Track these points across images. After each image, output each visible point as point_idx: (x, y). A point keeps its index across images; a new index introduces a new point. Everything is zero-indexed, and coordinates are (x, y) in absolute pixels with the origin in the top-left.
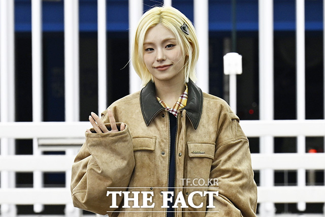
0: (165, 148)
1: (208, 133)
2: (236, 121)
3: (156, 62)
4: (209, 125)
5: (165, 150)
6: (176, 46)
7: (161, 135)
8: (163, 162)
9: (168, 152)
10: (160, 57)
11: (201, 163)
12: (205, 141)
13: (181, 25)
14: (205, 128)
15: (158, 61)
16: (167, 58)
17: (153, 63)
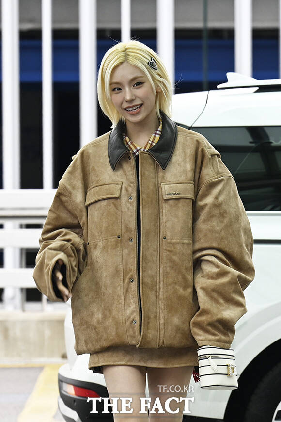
0: (132, 193)
1: (185, 171)
2: (216, 156)
3: (124, 103)
4: (185, 163)
5: (132, 194)
6: (145, 84)
7: (128, 180)
8: (131, 207)
9: (135, 197)
10: (128, 98)
11: (177, 204)
12: (180, 181)
13: (148, 62)
14: (181, 166)
15: (127, 102)
16: (136, 97)
17: (122, 103)
